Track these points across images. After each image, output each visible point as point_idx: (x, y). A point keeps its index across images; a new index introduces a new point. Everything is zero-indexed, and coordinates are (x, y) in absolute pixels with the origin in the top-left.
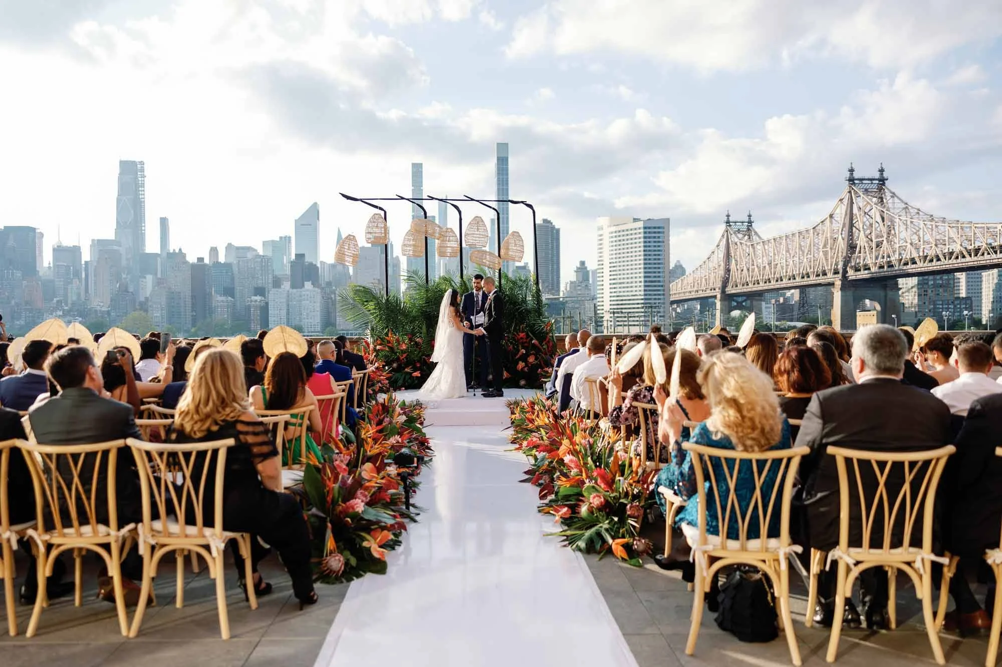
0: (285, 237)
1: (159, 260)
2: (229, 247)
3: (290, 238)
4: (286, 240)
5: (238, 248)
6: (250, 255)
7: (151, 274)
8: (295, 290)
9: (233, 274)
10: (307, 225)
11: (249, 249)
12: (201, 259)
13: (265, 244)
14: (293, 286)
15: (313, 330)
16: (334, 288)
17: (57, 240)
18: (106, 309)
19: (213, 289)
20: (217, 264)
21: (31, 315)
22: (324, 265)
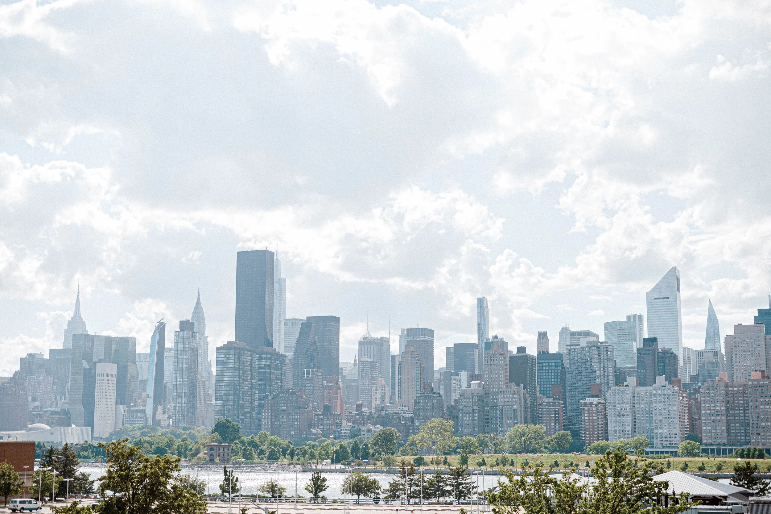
0: (634, 317)
1: (476, 352)
2: (564, 331)
3: (640, 317)
4: (636, 319)
5: (573, 334)
6: (583, 342)
7: (465, 370)
8: (642, 389)
9: (563, 368)
10: (663, 298)
11: (587, 334)
12: (521, 350)
13: (607, 326)
14: (641, 383)
15: (668, 444)
16: (700, 384)
17: (365, 332)
18: (411, 415)
19: (538, 389)
20: (544, 355)
21: (328, 422)
22: (689, 353)
